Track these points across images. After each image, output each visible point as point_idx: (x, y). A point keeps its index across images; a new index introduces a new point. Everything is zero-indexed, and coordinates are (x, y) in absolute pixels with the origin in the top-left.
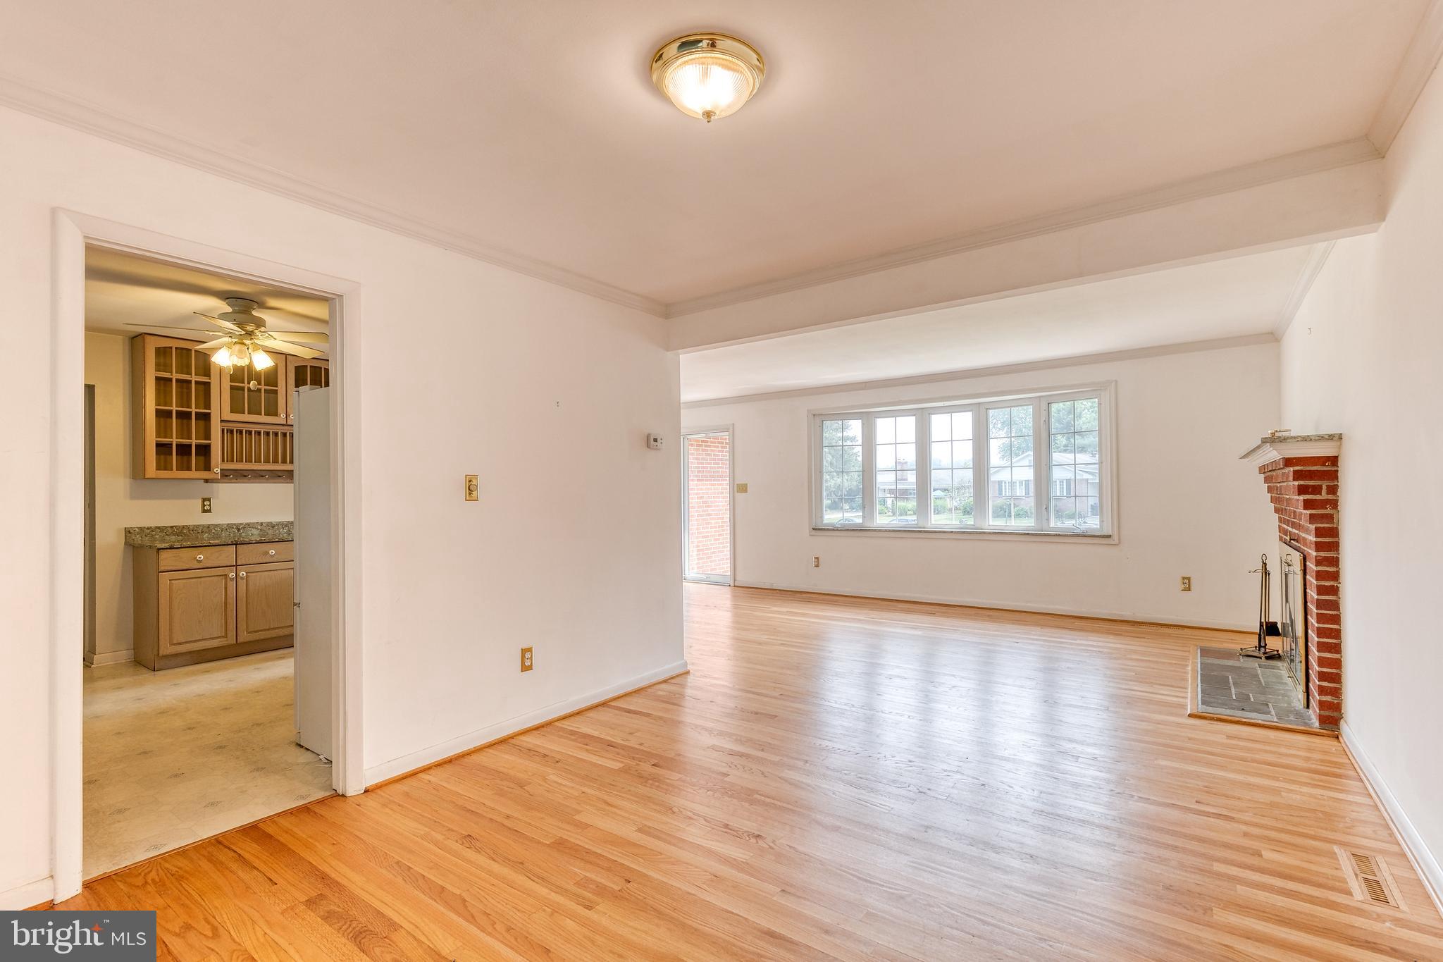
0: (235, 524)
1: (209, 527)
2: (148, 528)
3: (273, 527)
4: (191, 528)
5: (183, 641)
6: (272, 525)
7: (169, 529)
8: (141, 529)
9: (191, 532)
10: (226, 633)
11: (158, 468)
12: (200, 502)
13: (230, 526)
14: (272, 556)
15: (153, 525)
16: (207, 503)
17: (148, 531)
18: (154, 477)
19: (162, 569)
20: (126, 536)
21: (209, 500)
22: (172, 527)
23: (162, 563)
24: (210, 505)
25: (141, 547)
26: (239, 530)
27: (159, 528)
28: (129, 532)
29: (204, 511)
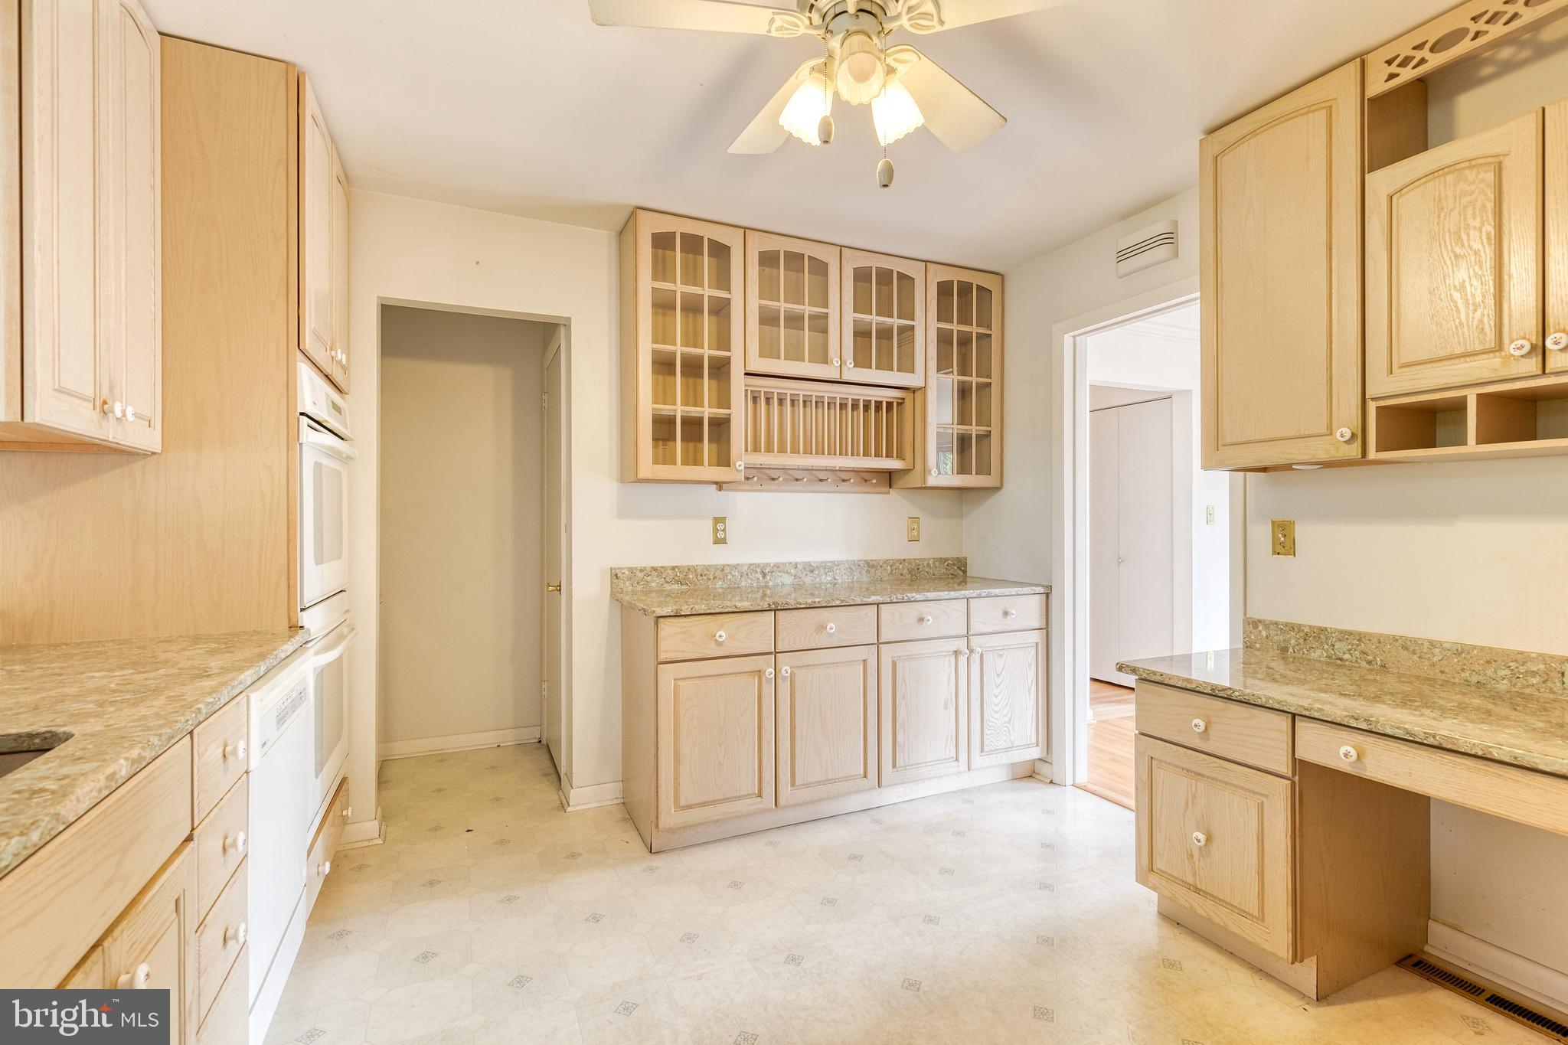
0: (758, 565)
1: (723, 570)
2: (641, 571)
3: (812, 571)
4: (699, 570)
5: (696, 802)
6: (811, 569)
7: (669, 571)
8: (632, 570)
9: (699, 577)
10: (760, 789)
11: (656, 462)
12: (710, 523)
13: (753, 568)
14: (831, 635)
15: (648, 562)
16: (720, 526)
17: (641, 575)
18: (650, 476)
19: (662, 657)
20: (612, 583)
21: (722, 520)
22: (673, 568)
23: (663, 645)
24: (724, 530)
25: (632, 607)
26: (764, 575)
27: (655, 569)
28: (616, 575)
29: (717, 541)
